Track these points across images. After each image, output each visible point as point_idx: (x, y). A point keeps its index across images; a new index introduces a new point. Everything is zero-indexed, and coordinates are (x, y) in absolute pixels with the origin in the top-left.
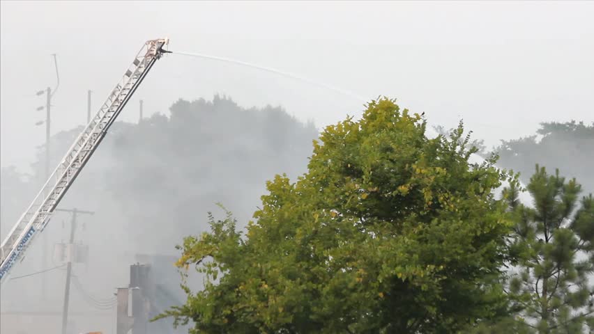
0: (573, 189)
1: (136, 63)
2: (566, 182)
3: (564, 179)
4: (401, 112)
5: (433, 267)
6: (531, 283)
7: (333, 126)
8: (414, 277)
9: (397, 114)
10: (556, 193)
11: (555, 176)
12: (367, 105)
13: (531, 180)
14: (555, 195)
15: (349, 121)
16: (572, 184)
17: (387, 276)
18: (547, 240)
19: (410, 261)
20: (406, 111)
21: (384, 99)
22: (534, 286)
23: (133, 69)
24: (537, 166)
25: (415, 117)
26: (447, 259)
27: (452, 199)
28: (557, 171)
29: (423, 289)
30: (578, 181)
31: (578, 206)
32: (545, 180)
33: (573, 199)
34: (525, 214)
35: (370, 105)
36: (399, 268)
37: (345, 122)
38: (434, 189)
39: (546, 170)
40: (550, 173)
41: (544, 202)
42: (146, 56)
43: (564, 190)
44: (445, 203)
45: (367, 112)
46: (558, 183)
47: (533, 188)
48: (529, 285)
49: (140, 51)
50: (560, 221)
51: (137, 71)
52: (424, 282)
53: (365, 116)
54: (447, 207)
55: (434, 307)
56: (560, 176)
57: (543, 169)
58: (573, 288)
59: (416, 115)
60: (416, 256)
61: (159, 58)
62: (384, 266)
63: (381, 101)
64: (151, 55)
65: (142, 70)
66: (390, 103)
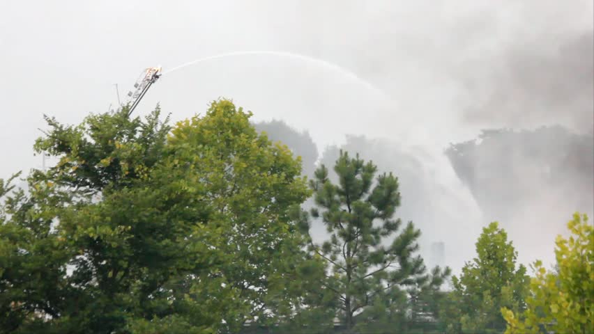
0: (371, 170)
1: (136, 86)
2: (365, 164)
3: (363, 161)
4: (237, 110)
5: (123, 227)
6: (340, 245)
7: (182, 122)
8: (105, 235)
9: (234, 111)
10: (356, 172)
11: (356, 159)
12: (210, 105)
13: (337, 162)
14: (356, 174)
15: (196, 117)
16: (370, 165)
17: (81, 235)
18: (350, 210)
19: (102, 223)
20: (241, 109)
21: (223, 100)
22: (342, 248)
23: (134, 90)
24: (341, 151)
25: (248, 113)
26: (135, 220)
27: (146, 169)
28: (358, 155)
29: (112, 246)
30: (374, 164)
31: (374, 183)
32: (347, 162)
33: (371, 177)
34: (330, 190)
35: (213, 104)
36: (91, 229)
37: (193, 118)
38: (130, 161)
39: (349, 154)
40: (352, 156)
41: (347, 179)
42: (143, 81)
43: (364, 170)
44: (140, 173)
45: (210, 110)
46: (358, 165)
47: (338, 169)
48: (338, 247)
49: (140, 77)
50: (360, 195)
51: (136, 92)
52: (113, 241)
53: (208, 113)
54: (142, 177)
55: (126, 261)
56: (361, 158)
57: (346, 153)
58: (372, 249)
59: (249, 111)
60: (109, 219)
61: (154, 82)
62: (79, 227)
63: (221, 101)
64: (148, 80)
65: (140, 92)
66: (228, 102)
